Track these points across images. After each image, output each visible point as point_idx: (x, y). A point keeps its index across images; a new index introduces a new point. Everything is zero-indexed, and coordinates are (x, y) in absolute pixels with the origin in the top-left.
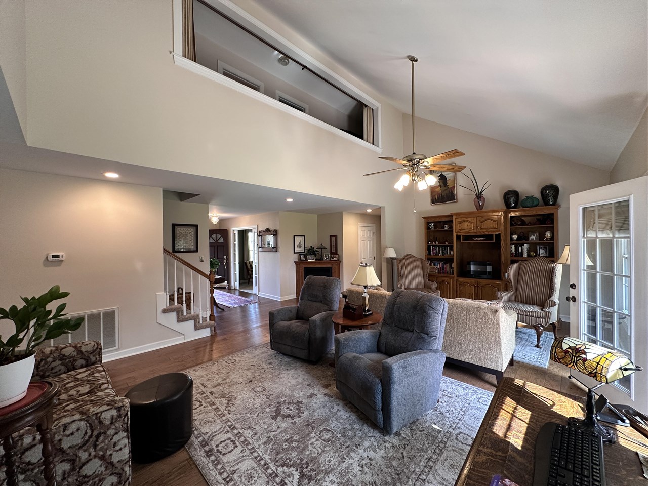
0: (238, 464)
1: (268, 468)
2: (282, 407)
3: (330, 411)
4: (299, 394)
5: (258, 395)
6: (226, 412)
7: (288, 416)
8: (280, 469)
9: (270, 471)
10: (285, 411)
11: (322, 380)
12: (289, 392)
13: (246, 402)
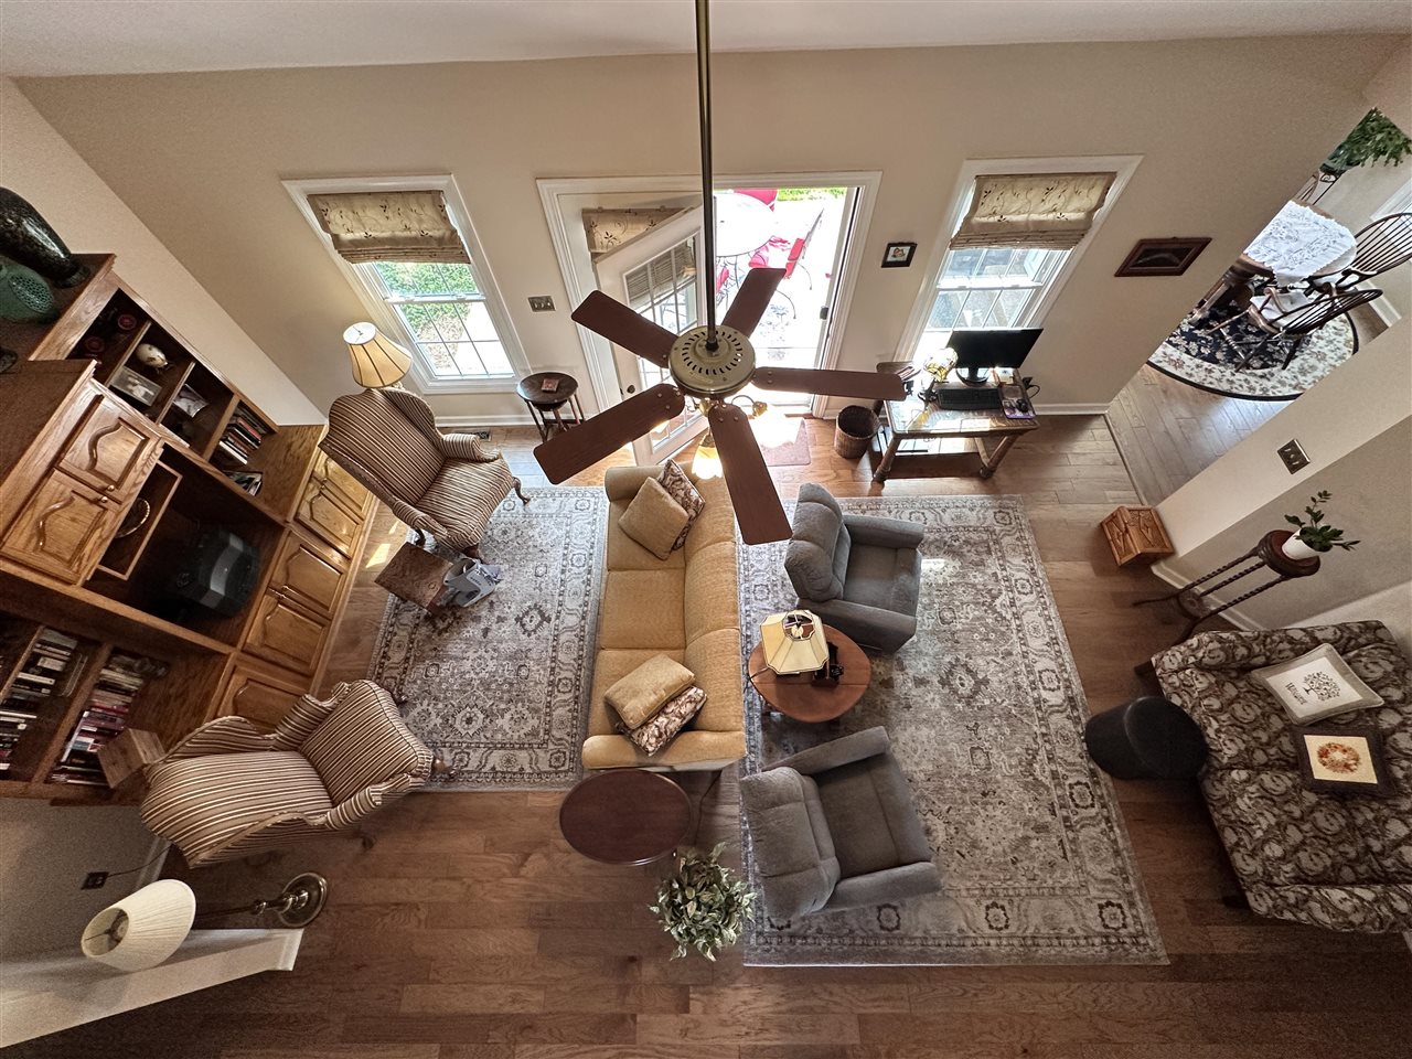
0: (1042, 651)
1: (1019, 626)
2: (968, 692)
3: (919, 641)
4: (933, 700)
5: (987, 744)
6: (1039, 740)
7: (969, 671)
8: (1008, 617)
9: (1018, 622)
10: (969, 682)
11: (883, 702)
12: (944, 713)
13: (1008, 740)
